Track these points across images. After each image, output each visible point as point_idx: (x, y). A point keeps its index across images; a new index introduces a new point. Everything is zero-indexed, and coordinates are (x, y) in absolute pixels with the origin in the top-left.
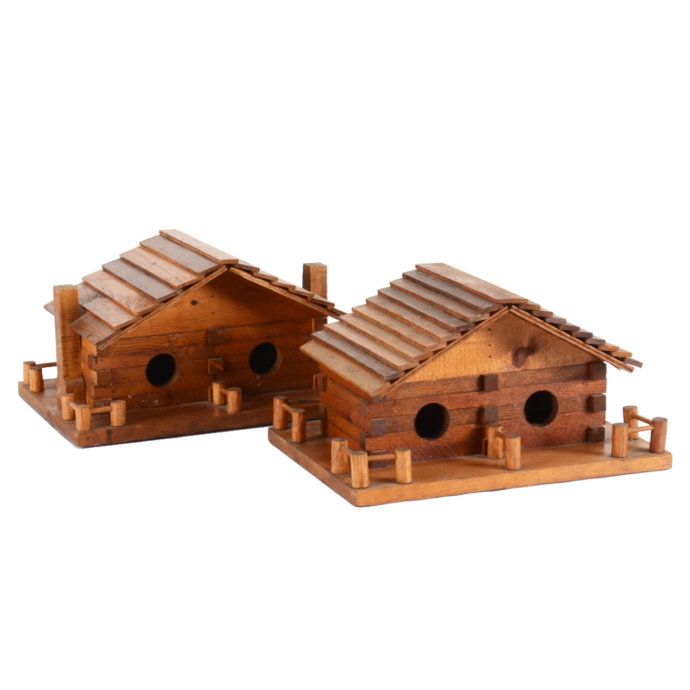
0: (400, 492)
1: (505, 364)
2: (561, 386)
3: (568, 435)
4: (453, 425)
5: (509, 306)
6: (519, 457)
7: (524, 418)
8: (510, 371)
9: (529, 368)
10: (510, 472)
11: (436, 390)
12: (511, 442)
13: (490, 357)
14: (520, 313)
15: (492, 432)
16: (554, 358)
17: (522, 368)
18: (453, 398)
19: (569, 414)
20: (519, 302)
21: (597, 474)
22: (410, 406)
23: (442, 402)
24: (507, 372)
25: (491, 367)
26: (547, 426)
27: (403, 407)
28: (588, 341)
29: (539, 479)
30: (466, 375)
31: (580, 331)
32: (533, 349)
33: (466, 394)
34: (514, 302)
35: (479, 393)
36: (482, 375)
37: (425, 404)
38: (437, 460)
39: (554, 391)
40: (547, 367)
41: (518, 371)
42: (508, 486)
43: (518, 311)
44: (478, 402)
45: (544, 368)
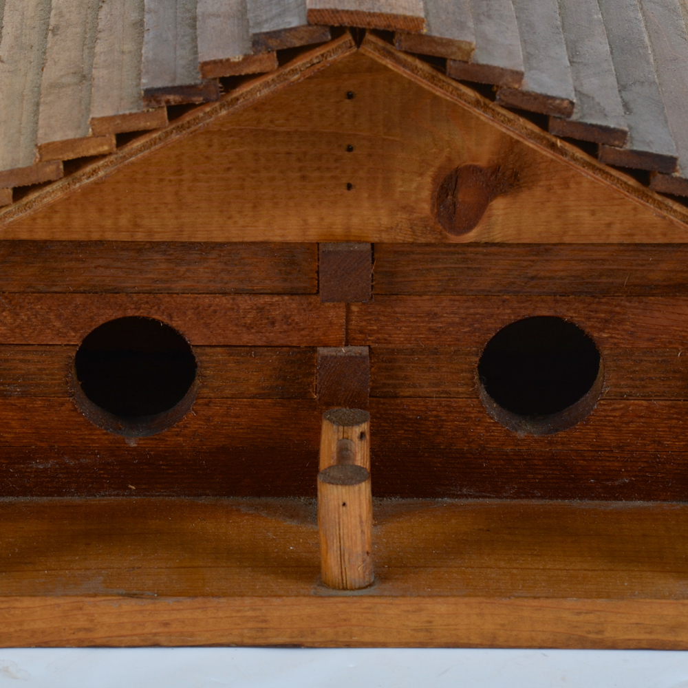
1: (404, 216)
2: (618, 309)
3: (640, 471)
4: (212, 395)
5: (354, 38)
6: (359, 549)
7: (476, 401)
8: (423, 240)
9: (498, 238)
10: (323, 591)
11: (149, 276)
12: (331, 495)
13: (349, 187)
14: (398, 61)
15: (329, 438)
16: (593, 213)
17: (471, 236)
18: (210, 306)
19: (645, 403)
20: (389, 26)
21: (653, 637)
22: (52, 316)
23: (170, 316)
24: (412, 243)
25: (355, 221)
26: (561, 434)
27: (26, 318)
28: (659, 182)
29: (427, 630)
30: (260, 239)
31: (628, 147)
32: (515, 176)
33: (262, 301)
34: (369, 24)
35: (310, 303)
36: (318, 244)
37: (109, 315)
38: (153, 499)
39: (589, 324)
40: (567, 240)
41: (456, 245)
42: (309, 640)
43: (390, 54)
44: (303, 329)
45: (555, 245)
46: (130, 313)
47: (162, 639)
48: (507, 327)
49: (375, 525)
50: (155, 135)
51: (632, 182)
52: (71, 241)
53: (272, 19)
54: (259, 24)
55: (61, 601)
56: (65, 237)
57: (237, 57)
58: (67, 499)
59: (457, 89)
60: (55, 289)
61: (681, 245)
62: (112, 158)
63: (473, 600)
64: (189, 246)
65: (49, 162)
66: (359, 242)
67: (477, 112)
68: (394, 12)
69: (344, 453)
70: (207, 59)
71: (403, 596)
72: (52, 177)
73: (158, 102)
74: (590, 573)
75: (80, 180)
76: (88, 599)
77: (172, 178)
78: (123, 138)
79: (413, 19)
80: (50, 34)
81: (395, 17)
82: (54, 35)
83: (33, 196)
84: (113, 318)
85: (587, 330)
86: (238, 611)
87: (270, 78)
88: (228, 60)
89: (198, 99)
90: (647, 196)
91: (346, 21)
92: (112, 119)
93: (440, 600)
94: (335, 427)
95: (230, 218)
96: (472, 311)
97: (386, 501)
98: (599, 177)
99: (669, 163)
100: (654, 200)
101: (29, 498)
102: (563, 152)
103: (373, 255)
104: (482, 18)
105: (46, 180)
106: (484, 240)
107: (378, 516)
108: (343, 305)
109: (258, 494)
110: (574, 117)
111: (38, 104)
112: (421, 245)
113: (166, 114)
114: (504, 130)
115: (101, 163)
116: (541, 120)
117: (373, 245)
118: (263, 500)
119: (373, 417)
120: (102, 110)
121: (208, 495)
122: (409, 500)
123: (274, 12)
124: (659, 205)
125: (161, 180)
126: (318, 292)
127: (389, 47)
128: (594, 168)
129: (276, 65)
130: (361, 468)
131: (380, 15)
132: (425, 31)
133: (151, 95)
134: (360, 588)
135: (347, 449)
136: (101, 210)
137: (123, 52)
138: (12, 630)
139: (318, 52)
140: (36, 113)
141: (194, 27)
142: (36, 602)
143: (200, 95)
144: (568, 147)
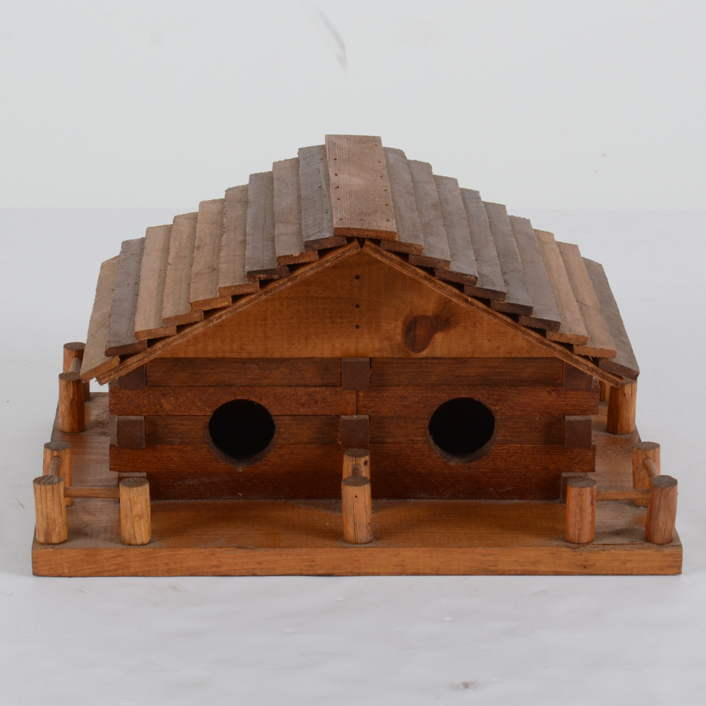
0: (120, 559)
1: (387, 343)
2: (504, 394)
3: (517, 483)
4: (283, 443)
5: (359, 242)
6: (364, 521)
7: (428, 445)
8: (398, 356)
9: (438, 354)
10: (345, 545)
11: (249, 377)
12: (349, 492)
13: (357, 327)
14: (383, 255)
15: (348, 465)
16: (490, 341)
17: (424, 354)
18: (282, 393)
19: (519, 445)
20: (378, 236)
21: (524, 568)
22: (197, 400)
23: (261, 399)
24: (392, 358)
25: (361, 345)
26: (474, 463)
27: (182, 401)
28: (523, 320)
29: (402, 566)
30: (309, 356)
31: (507, 301)
32: (447, 320)
33: (310, 390)
34: (367, 235)
35: (336, 391)
36: (341, 358)
37: (226, 399)
38: (252, 501)
39: (489, 402)
40: (476, 355)
41: (416, 359)
42: (338, 571)
43: (378, 252)
44: (333, 406)
45: (469, 358)
46: (239, 397)
47: (257, 572)
48: (444, 404)
49: (373, 513)
50: (253, 296)
51: (509, 320)
52: (207, 358)
53: (315, 234)
54: (308, 236)
55: (203, 550)
56: (204, 356)
57: (297, 254)
58: (205, 501)
59: (415, 270)
60: (198, 384)
61: (537, 358)
62: (230, 309)
63: (426, 549)
64: (270, 360)
65: (196, 311)
66: (363, 357)
67: (426, 282)
68: (380, 229)
69: (355, 471)
70: (281, 255)
71: (389, 547)
72: (198, 320)
73: (255, 278)
74: (490, 535)
75: (212, 321)
76: (218, 549)
77: (262, 323)
78: (236, 298)
79: (390, 233)
80: (195, 249)
81: (381, 232)
82: (198, 250)
83: (187, 330)
84: (230, 400)
85: (488, 406)
86: (299, 556)
87: (314, 265)
88: (292, 255)
89: (276, 277)
90: (517, 328)
91: (355, 234)
92: (230, 287)
93: (408, 549)
94: (351, 458)
95: (293, 344)
96: (425, 395)
97: (379, 501)
98: (491, 317)
99: (528, 310)
100: (521, 330)
101: (184, 501)
102: (472, 304)
103: (371, 364)
104: (428, 235)
105: (194, 321)
106: (431, 356)
107: (375, 509)
108: (354, 392)
109: (309, 498)
110: (477, 285)
111: (189, 284)
112: (397, 359)
113: (259, 284)
114: (440, 292)
115: (224, 312)
116: (460, 287)
117: (370, 359)
118: (312, 500)
119: (372, 454)
120: (225, 283)
121: (281, 498)
122: (392, 501)
123: (316, 231)
124: (524, 333)
125: (256, 324)
126: (341, 385)
127: (378, 248)
128: (489, 313)
129: (318, 258)
130: (365, 478)
131: (373, 231)
132: (397, 239)
133: (251, 275)
134: (365, 543)
135: (357, 470)
136: (223, 341)
137: (235, 256)
138: (177, 566)
139: (340, 251)
140: (189, 288)
141: (273, 241)
142: (190, 551)
143: (277, 274)
144: (475, 301)
